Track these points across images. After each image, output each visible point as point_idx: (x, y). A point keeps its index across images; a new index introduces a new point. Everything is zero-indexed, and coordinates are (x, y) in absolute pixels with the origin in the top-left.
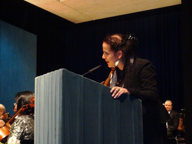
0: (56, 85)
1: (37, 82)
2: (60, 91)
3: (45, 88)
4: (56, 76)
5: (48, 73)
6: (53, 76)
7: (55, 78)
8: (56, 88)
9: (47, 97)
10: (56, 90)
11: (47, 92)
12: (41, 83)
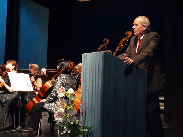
0: (99, 60)
1: (84, 57)
2: (102, 64)
3: (91, 61)
4: (99, 55)
5: (93, 53)
6: (97, 55)
7: (98, 56)
8: (99, 62)
9: (92, 66)
10: (99, 63)
11: (92, 64)
12: (87, 58)
